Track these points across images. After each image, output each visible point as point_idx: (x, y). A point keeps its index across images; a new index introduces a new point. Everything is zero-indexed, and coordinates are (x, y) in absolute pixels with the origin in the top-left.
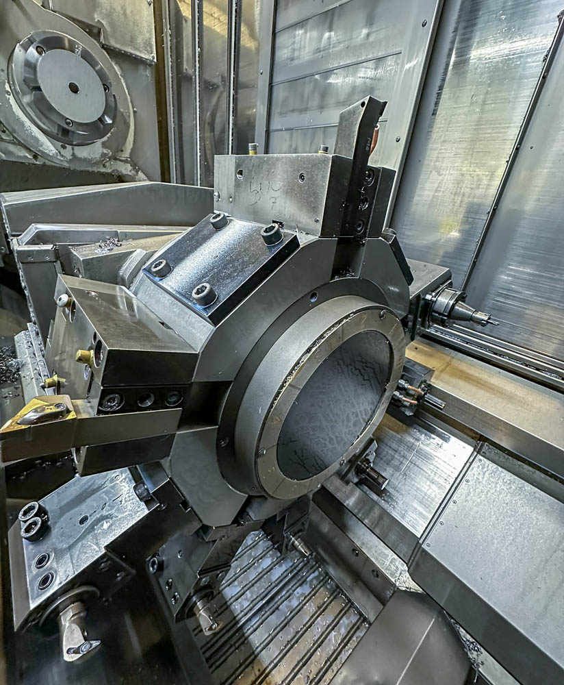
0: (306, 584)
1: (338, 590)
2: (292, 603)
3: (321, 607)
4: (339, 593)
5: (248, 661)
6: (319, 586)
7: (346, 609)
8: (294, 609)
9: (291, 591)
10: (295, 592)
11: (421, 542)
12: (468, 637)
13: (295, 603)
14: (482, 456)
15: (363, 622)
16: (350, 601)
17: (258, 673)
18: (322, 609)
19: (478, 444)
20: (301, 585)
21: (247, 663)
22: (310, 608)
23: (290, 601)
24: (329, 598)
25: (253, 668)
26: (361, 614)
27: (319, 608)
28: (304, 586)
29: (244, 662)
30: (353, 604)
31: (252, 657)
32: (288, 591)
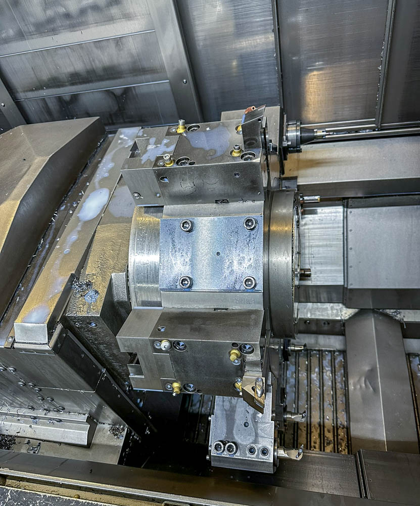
0: (289, 366)
1: (309, 351)
2: (291, 383)
3: (308, 369)
4: (310, 352)
5: (296, 428)
6: (297, 360)
7: (321, 357)
8: (295, 384)
9: (285, 378)
10: (288, 376)
11: (346, 286)
12: (392, 311)
13: (292, 381)
14: (350, 208)
15: (334, 353)
16: (319, 351)
17: (305, 429)
18: (309, 370)
19: (344, 202)
20: (287, 369)
21: (296, 431)
22: (303, 375)
23: (289, 383)
24: (307, 361)
25: (300, 429)
26: (330, 351)
27: (307, 370)
28: (289, 368)
29: (294, 432)
30: (322, 350)
31: (296, 425)
32: (283, 379)
